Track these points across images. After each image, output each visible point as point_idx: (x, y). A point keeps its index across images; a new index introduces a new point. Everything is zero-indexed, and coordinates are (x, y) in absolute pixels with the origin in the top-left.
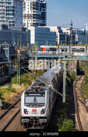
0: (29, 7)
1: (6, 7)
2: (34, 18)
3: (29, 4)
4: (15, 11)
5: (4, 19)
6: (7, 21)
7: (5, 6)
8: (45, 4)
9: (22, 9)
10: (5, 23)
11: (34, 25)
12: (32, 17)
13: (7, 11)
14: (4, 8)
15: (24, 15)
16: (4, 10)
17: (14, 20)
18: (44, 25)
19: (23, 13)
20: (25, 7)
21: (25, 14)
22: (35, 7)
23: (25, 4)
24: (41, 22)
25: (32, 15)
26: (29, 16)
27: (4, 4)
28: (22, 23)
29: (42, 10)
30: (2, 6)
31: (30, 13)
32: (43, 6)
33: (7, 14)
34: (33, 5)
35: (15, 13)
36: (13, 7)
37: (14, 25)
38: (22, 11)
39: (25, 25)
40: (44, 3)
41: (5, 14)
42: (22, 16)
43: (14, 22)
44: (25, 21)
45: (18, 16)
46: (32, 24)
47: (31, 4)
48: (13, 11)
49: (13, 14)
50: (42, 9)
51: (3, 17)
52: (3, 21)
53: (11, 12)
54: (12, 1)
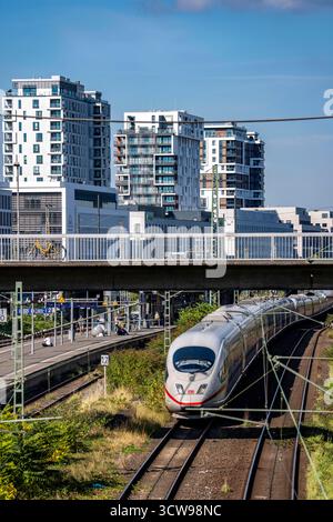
0: (217, 155)
1: (157, 157)
2: (229, 184)
3: (217, 147)
4: (180, 168)
5: (151, 190)
6: (157, 196)
7: (152, 156)
8: (261, 145)
9: (197, 160)
10: (153, 200)
11: (230, 203)
12: (224, 183)
13: (157, 168)
14: (150, 161)
15: (201, 178)
16: (151, 166)
17: (178, 191)
18: (258, 203)
19: (201, 172)
20: (204, 156)
21: (204, 176)
22: (234, 155)
23: (204, 147)
24: (248, 194)
25: (224, 177)
26: (217, 181)
27: (151, 151)
28: (196, 199)
29: (252, 163)
30: (146, 156)
31: (220, 171)
32: (256, 151)
33: (157, 177)
34: (228, 150)
35: (179, 173)
36: (175, 157)
37: (176, 206)
38: (199, 167)
39: (204, 204)
40: (258, 142)
41: (152, 176)
42: (197, 179)
43: (176, 197)
44: (207, 194)
45: (188, 182)
46: (225, 203)
47: (221, 147)
48: (175, 167)
49: (175, 177)
50: (252, 160)
51: (146, 186)
52: (148, 196)
53: (170, 172)
54: (172, 142)
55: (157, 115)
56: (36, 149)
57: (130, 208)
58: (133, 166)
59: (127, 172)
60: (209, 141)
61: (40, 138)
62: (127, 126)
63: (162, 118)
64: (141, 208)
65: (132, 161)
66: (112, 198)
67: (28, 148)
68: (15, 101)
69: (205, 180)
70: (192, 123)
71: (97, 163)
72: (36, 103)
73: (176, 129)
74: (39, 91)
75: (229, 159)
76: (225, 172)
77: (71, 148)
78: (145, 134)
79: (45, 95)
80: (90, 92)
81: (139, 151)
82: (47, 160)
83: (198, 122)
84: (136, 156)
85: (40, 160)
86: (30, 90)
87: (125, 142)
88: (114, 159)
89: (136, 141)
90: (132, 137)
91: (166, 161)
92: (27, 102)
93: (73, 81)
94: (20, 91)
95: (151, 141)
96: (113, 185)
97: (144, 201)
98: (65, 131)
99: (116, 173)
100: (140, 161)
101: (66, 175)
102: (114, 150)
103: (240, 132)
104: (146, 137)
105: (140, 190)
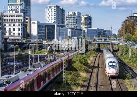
2: (86, 24)
5: (72, 25)
9: (80, 20)
10: (72, 27)
11: (86, 27)
14: (72, 20)
17: (77, 25)
18: (91, 28)
24: (89, 26)
26: (83, 24)
27: (72, 18)
28: (80, 27)
32: (90, 18)
33: (73, 23)
34: (85, 18)
36: (76, 20)
38: (80, 21)
43: (76, 26)
44: (82, 26)
48: (76, 21)
49: (76, 23)
50: (90, 20)
51: (71, 24)
52: (72, 26)
53: (75, 22)
54: (76, 17)
55: (73, 12)
56: (51, 18)
57: (68, 28)
58: (69, 21)
59: (68, 22)
60: (82, 17)
61: (52, 16)
62: (68, 14)
63: (74, 13)
64: (70, 28)
65: (69, 20)
66: (65, 26)
67: (50, 18)
68: (48, 9)
69: (81, 24)
70: (79, 14)
71: (62, 20)
72: (51, 9)
73: (77, 15)
74: (52, 7)
75: (86, 20)
76: (85, 22)
77: (58, 17)
78: (71, 15)
79: (53, 8)
80: (61, 8)
81: (70, 18)
82: (53, 19)
83: (80, 13)
84: (69, 19)
85: (52, 20)
86: (50, 7)
87: (68, 17)
88: (65, 20)
89: (69, 17)
90: (69, 16)
91: (75, 20)
92: (50, 9)
93: (58, 6)
94: (49, 8)
95: (72, 17)
96: (65, 24)
97: (71, 27)
98: (57, 14)
99: (66, 22)
100: (70, 20)
101: (57, 22)
102: (65, 18)
103: (87, 15)
104: (71, 16)
105: (70, 25)
